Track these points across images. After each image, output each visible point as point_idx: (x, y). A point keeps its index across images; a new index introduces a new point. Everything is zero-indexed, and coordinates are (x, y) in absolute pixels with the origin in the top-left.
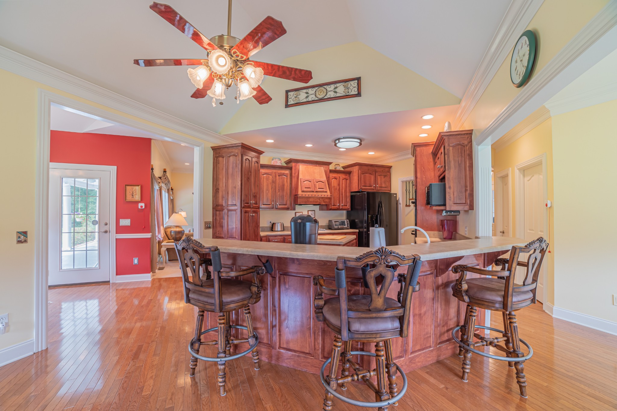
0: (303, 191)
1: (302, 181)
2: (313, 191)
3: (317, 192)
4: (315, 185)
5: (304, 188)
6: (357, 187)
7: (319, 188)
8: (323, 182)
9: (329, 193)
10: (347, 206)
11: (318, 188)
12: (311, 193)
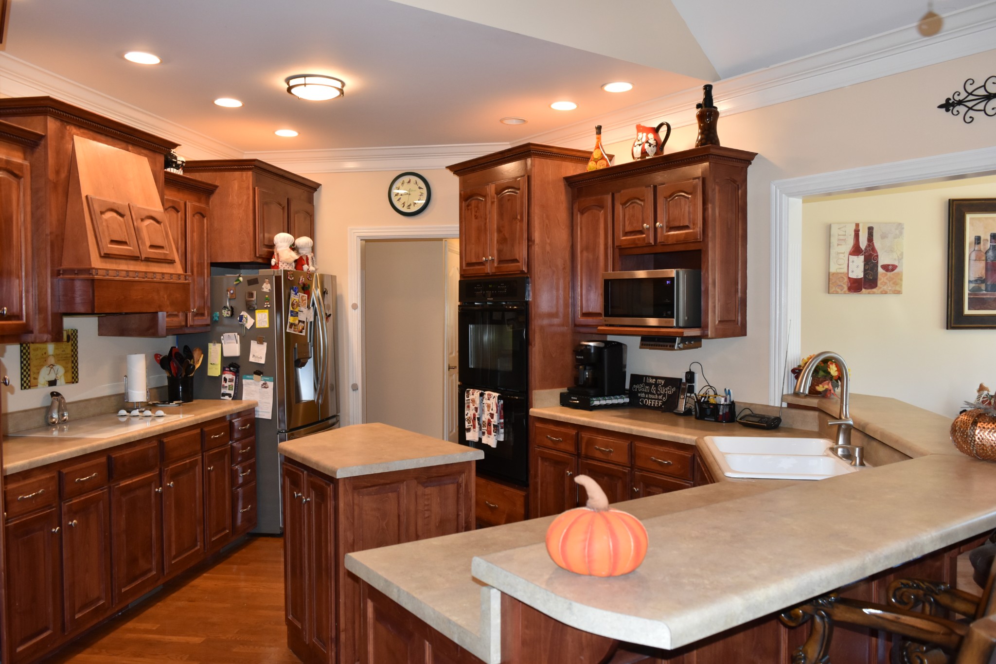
0: (107, 256)
1: (97, 208)
2: (135, 259)
3: (148, 260)
4: (137, 230)
5: (108, 240)
6: (248, 247)
7: (152, 246)
8: (158, 222)
9: (178, 269)
10: (203, 315)
11: (148, 244)
12: (132, 267)
